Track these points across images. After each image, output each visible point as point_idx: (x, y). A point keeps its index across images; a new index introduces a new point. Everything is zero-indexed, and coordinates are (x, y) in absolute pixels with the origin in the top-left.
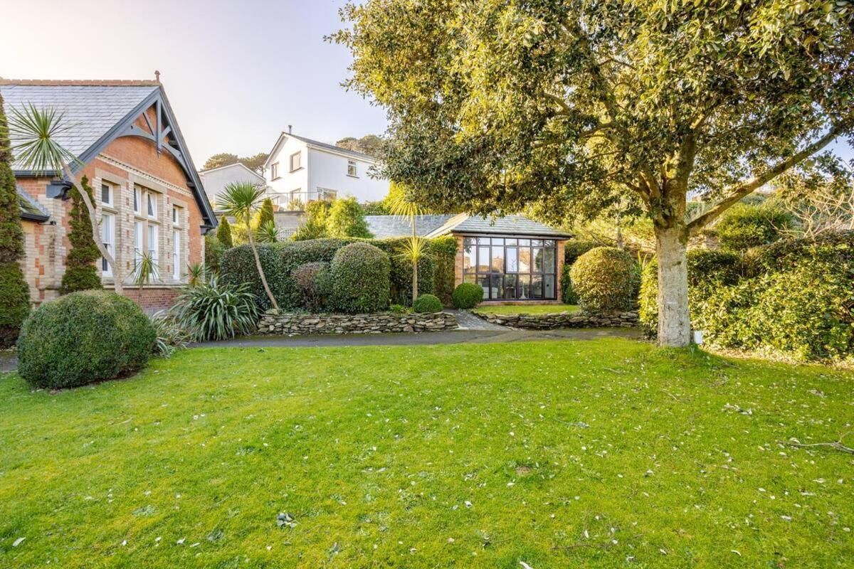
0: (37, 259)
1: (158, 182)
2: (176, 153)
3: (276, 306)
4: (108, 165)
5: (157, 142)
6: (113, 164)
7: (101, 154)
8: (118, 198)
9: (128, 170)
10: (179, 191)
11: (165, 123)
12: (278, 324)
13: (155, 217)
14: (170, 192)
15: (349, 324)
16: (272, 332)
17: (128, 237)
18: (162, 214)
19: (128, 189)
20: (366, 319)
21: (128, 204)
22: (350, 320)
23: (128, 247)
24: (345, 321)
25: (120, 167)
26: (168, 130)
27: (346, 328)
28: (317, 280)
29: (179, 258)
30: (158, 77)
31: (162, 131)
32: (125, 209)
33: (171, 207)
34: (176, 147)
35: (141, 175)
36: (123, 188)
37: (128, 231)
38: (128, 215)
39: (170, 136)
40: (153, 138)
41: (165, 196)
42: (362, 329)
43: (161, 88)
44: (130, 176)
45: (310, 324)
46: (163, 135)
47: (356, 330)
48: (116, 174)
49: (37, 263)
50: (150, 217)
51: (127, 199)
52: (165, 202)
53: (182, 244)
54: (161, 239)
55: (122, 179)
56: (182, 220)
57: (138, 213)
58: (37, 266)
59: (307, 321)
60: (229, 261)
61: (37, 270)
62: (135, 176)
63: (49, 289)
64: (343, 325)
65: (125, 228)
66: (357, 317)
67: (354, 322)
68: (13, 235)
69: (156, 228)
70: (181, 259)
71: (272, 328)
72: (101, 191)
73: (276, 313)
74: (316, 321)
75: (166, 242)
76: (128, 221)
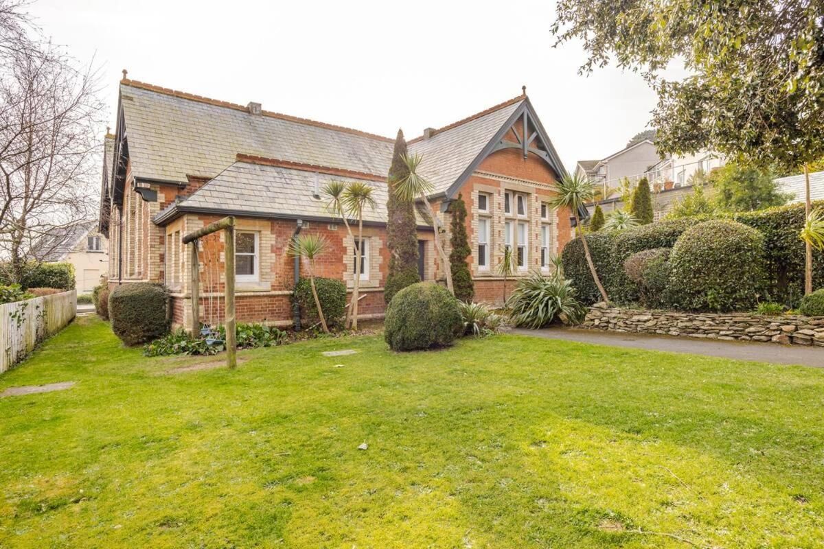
0: (435, 259)
1: (526, 185)
2: (543, 154)
3: (606, 299)
4: (484, 179)
5: (523, 149)
6: (487, 177)
7: (478, 171)
8: (491, 204)
9: (500, 180)
10: (547, 188)
11: (532, 129)
12: (604, 318)
13: (525, 217)
14: (538, 191)
15: (688, 324)
16: (597, 326)
17: (499, 236)
18: (531, 213)
19: (499, 195)
20: (713, 320)
21: (499, 208)
22: (690, 320)
23: (500, 245)
24: (683, 319)
25: (494, 178)
26: (534, 135)
27: (684, 329)
28: (647, 271)
29: (548, 250)
30: (524, 92)
31: (529, 137)
32: (497, 213)
33: (539, 205)
34: (543, 148)
35: (511, 181)
36: (496, 195)
37: (500, 231)
38: (500, 217)
39: (538, 140)
40: (520, 146)
41: (534, 196)
42: (705, 332)
43: (527, 100)
44: (502, 184)
45: (639, 321)
46: (529, 141)
47: (697, 332)
48: (490, 185)
49: (435, 261)
50: (520, 216)
51: (499, 204)
52: (534, 201)
53: (551, 238)
54: (530, 234)
55: (495, 188)
56: (551, 216)
57: (510, 215)
58: (435, 264)
59: (636, 318)
60: (568, 252)
61: (435, 266)
62: (506, 183)
63: (440, 281)
64: (680, 325)
65: (497, 229)
66: (702, 316)
67: (695, 323)
68: (411, 243)
69: (526, 226)
70: (550, 252)
71: (597, 322)
72: (478, 201)
73: (605, 307)
74: (645, 318)
75: (534, 237)
76: (500, 222)
